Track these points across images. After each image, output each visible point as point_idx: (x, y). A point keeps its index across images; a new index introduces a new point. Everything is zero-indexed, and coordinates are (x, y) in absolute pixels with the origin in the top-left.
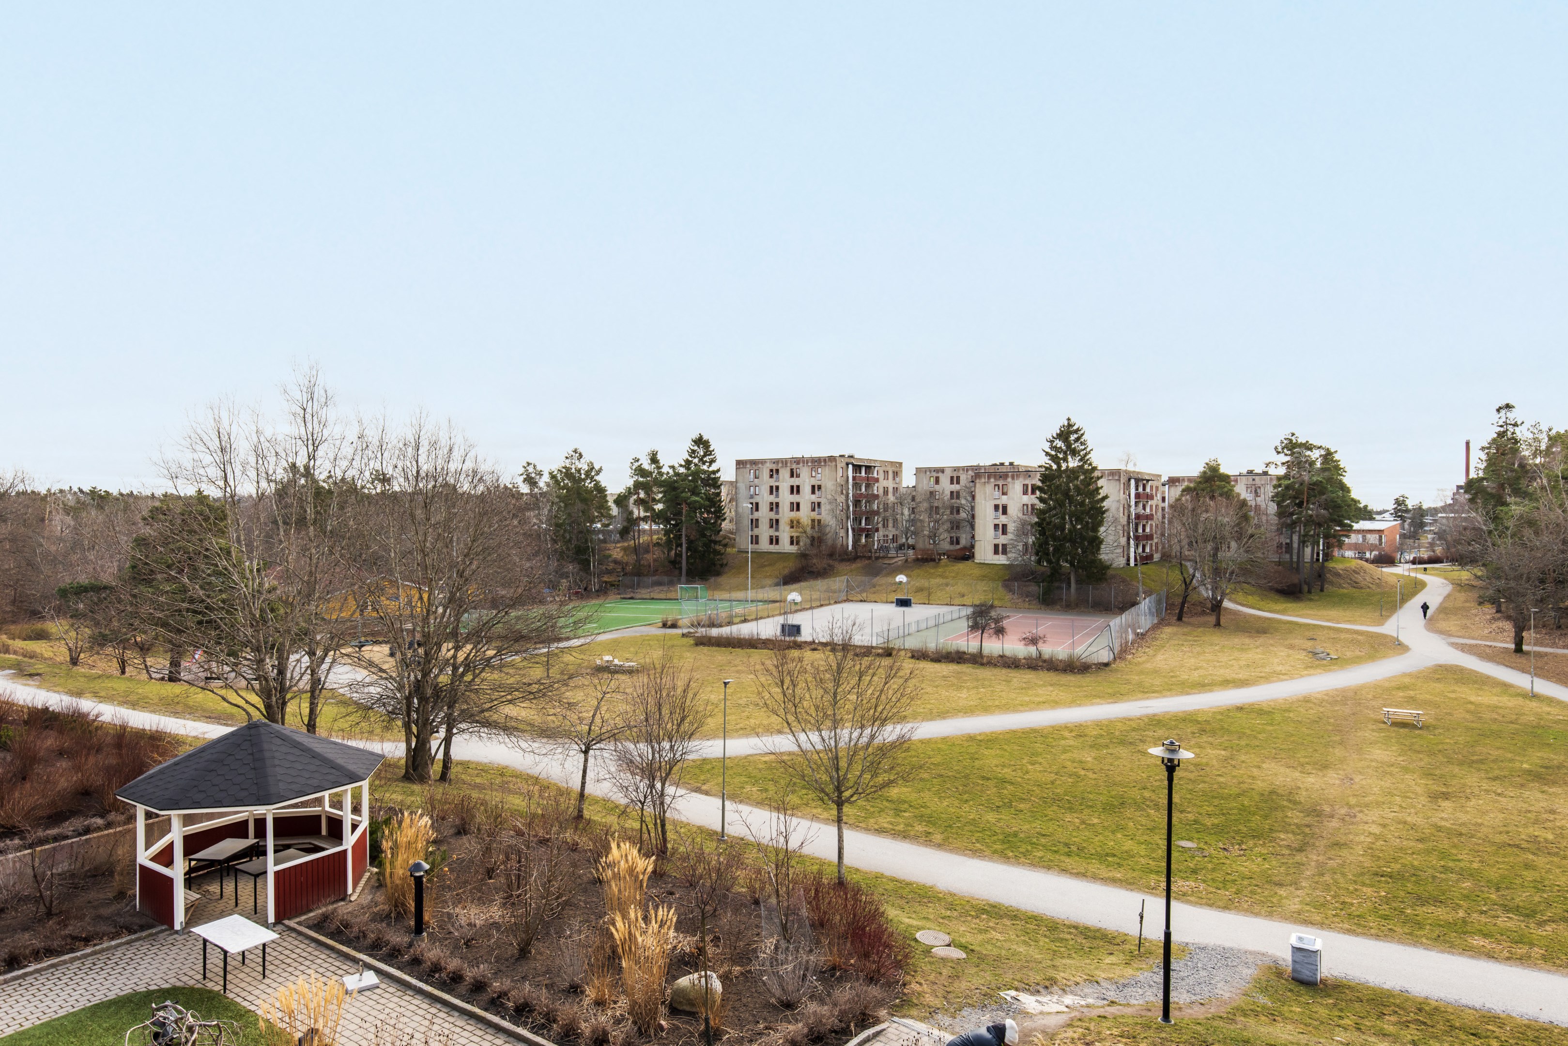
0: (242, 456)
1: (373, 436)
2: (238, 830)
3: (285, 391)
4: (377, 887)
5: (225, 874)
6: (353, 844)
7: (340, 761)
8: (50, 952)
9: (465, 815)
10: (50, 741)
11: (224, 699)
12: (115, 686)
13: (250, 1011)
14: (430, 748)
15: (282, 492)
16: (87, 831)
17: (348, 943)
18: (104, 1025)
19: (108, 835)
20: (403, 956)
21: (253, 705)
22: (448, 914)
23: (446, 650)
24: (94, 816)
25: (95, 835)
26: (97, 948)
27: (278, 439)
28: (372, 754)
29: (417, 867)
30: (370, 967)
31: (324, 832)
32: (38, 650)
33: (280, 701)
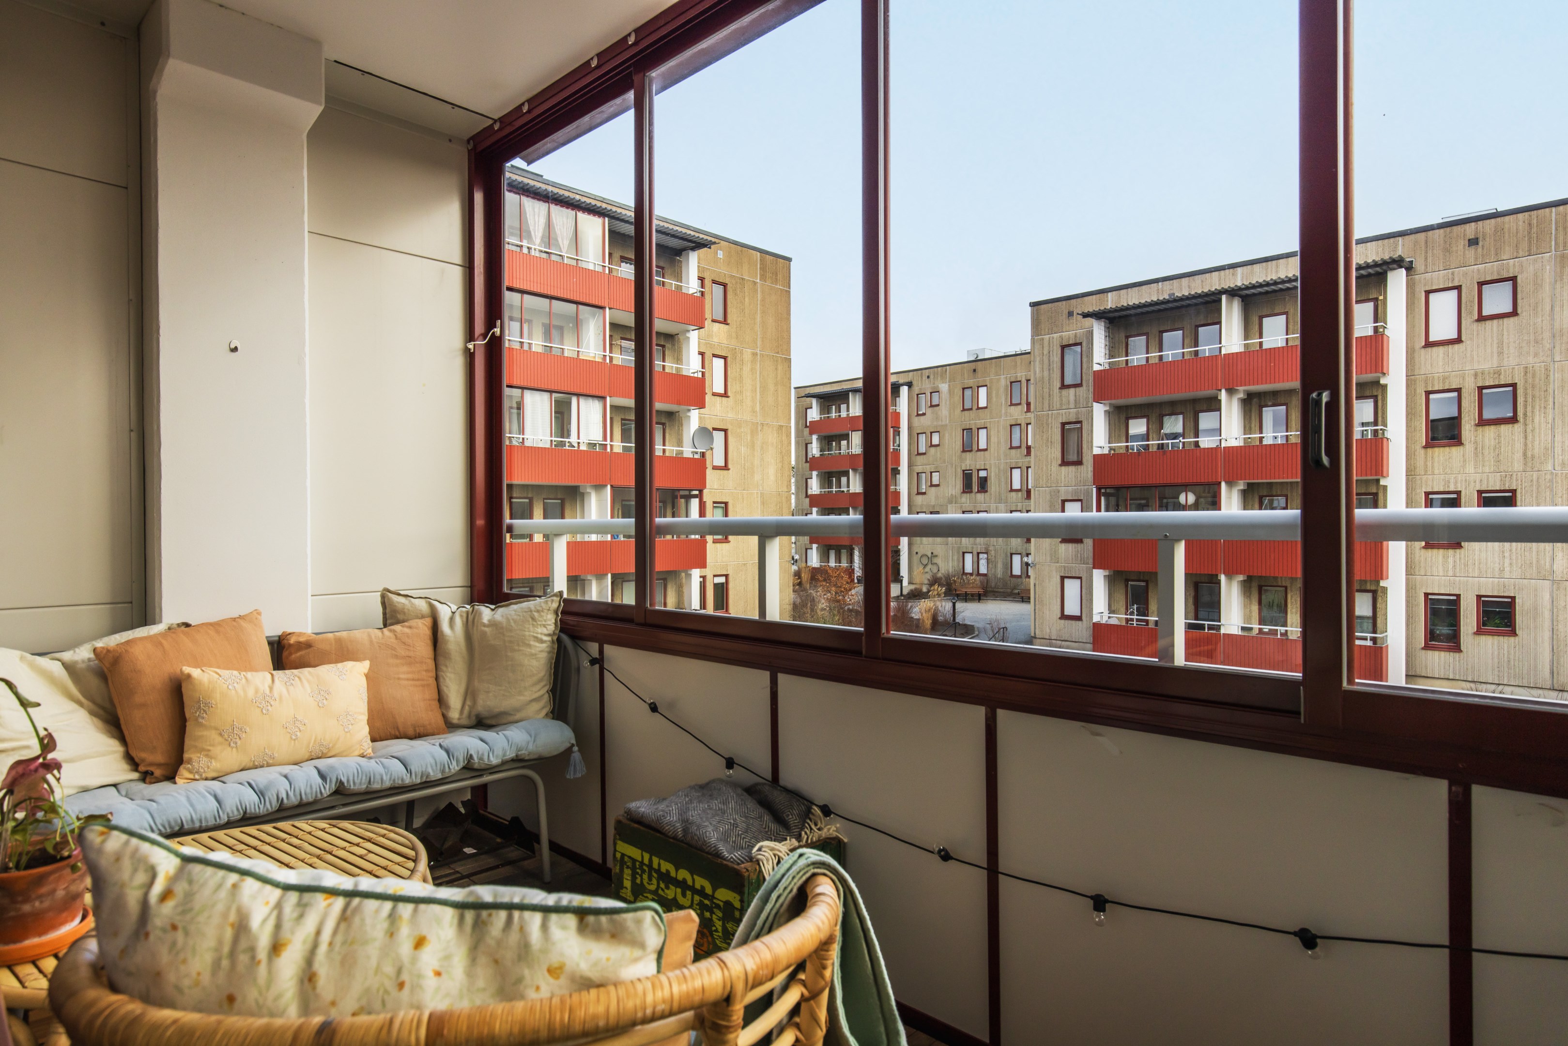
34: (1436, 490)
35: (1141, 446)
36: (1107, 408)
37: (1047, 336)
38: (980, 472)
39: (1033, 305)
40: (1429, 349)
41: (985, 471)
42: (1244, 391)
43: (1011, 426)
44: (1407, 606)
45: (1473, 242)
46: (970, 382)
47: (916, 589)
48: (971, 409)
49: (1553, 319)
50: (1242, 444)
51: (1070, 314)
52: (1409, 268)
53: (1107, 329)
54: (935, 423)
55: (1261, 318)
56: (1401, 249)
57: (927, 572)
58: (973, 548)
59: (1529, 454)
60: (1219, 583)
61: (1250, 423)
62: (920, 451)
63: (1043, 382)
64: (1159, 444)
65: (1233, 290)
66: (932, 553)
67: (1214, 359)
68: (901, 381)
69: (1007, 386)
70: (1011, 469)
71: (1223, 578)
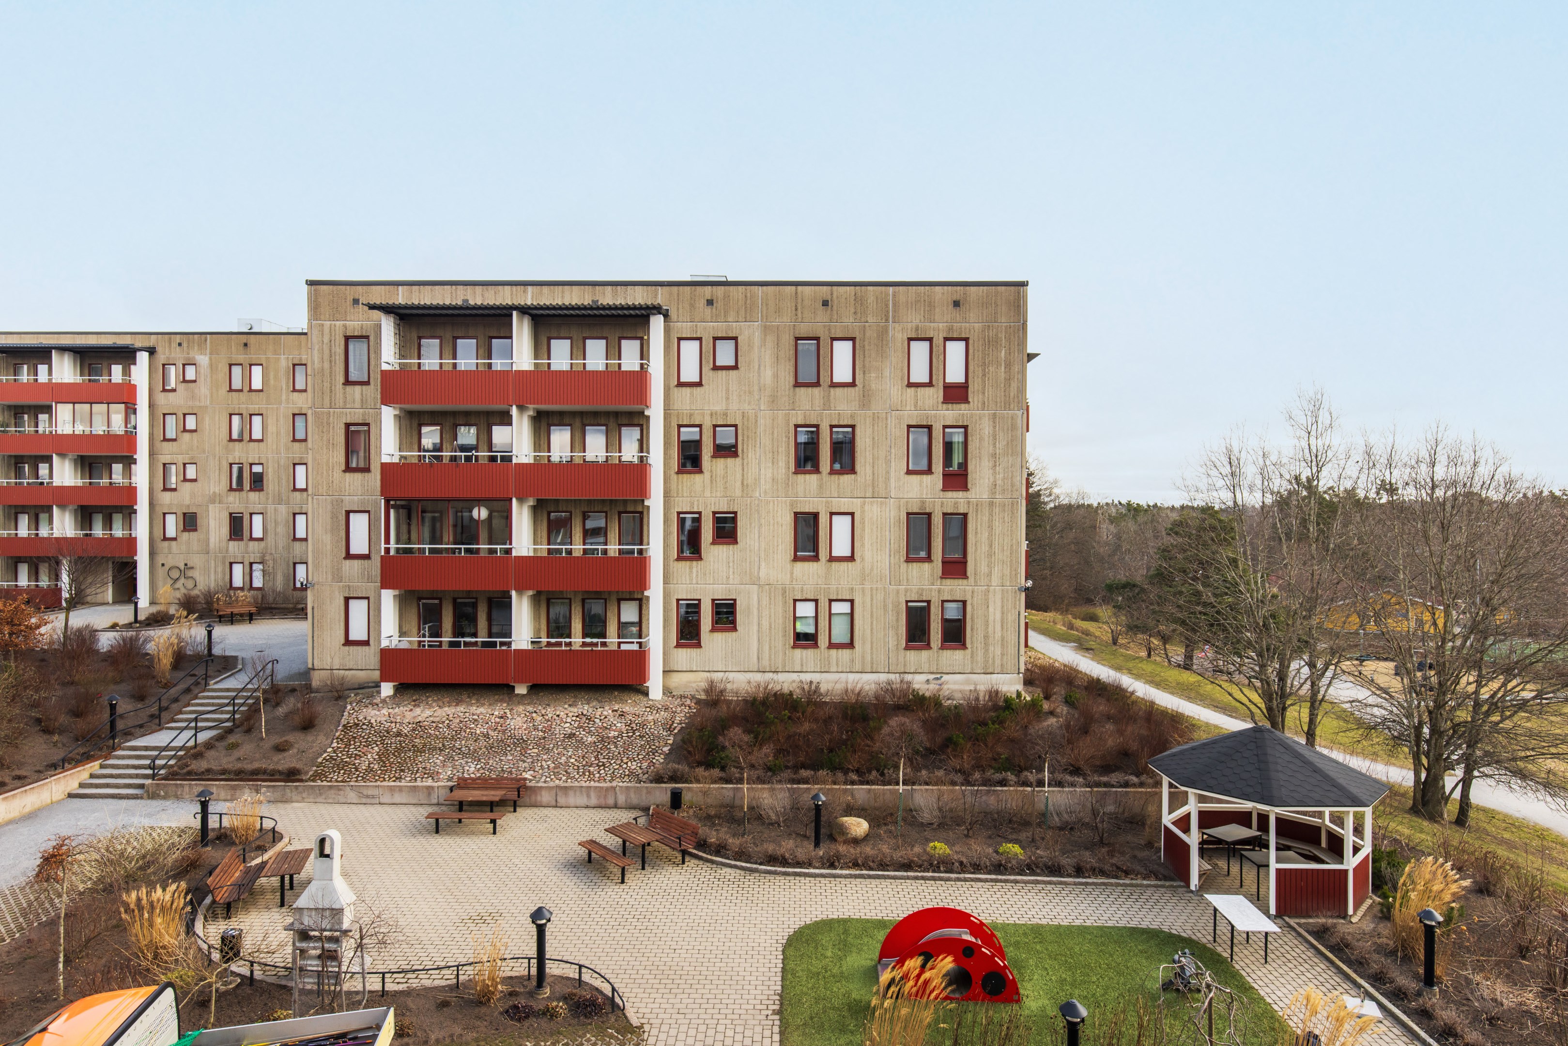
0: (1250, 478)
1: (1380, 452)
2: (1243, 818)
3: (1290, 417)
4: (1380, 918)
5: (1231, 854)
6: (1354, 865)
7: (1342, 781)
8: (1103, 873)
9: (1489, 875)
10: (1101, 707)
11: (1230, 694)
12: (1144, 667)
13: (1253, 988)
14: (1444, 786)
15: (1283, 503)
16: (1126, 785)
17: (1349, 963)
18: (1140, 947)
19: (1141, 792)
20: (1410, 1001)
21: (1255, 705)
22: (1466, 978)
23: (1467, 681)
24: (1131, 774)
25: (1132, 790)
26: (1134, 882)
27: (1283, 462)
28: (1376, 781)
29: (1428, 915)
30: (1373, 998)
31: (1324, 844)
32: (1092, 630)
33: (1281, 706)
34: (684, 510)
35: (433, 456)
36: (397, 412)
37: (329, 323)
38: (253, 466)
39: (311, 283)
40: (680, 389)
41: (261, 466)
42: (534, 409)
43: (294, 415)
44: (664, 611)
45: (710, 302)
46: (241, 358)
47: (159, 612)
48: (241, 391)
49: (759, 376)
50: (532, 461)
51: (356, 302)
52: (666, 316)
53: (398, 326)
54: (190, 403)
55: (549, 339)
56: (660, 297)
57: (178, 589)
58: (243, 557)
59: (745, 483)
60: (510, 597)
61: (540, 440)
62: (168, 436)
63: (323, 375)
64: (451, 456)
65: (523, 308)
66: (186, 565)
67: (505, 374)
68: (138, 344)
69: (289, 367)
70: (294, 465)
71: (514, 593)
